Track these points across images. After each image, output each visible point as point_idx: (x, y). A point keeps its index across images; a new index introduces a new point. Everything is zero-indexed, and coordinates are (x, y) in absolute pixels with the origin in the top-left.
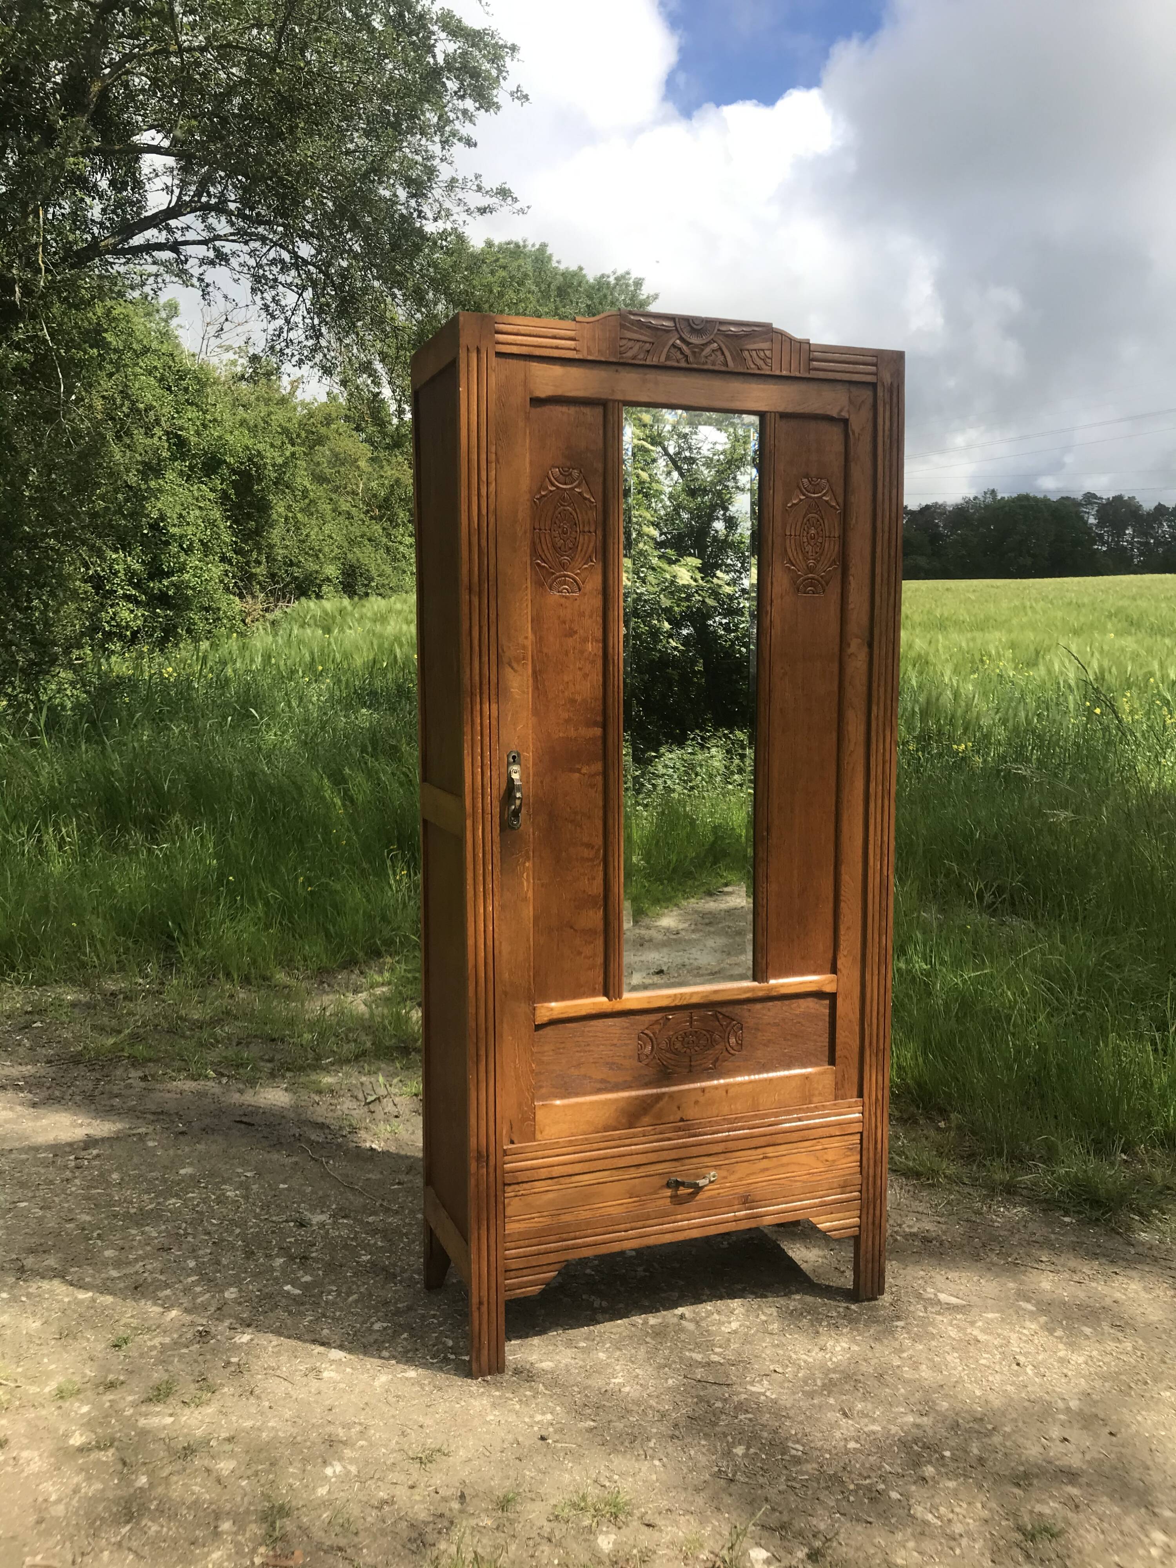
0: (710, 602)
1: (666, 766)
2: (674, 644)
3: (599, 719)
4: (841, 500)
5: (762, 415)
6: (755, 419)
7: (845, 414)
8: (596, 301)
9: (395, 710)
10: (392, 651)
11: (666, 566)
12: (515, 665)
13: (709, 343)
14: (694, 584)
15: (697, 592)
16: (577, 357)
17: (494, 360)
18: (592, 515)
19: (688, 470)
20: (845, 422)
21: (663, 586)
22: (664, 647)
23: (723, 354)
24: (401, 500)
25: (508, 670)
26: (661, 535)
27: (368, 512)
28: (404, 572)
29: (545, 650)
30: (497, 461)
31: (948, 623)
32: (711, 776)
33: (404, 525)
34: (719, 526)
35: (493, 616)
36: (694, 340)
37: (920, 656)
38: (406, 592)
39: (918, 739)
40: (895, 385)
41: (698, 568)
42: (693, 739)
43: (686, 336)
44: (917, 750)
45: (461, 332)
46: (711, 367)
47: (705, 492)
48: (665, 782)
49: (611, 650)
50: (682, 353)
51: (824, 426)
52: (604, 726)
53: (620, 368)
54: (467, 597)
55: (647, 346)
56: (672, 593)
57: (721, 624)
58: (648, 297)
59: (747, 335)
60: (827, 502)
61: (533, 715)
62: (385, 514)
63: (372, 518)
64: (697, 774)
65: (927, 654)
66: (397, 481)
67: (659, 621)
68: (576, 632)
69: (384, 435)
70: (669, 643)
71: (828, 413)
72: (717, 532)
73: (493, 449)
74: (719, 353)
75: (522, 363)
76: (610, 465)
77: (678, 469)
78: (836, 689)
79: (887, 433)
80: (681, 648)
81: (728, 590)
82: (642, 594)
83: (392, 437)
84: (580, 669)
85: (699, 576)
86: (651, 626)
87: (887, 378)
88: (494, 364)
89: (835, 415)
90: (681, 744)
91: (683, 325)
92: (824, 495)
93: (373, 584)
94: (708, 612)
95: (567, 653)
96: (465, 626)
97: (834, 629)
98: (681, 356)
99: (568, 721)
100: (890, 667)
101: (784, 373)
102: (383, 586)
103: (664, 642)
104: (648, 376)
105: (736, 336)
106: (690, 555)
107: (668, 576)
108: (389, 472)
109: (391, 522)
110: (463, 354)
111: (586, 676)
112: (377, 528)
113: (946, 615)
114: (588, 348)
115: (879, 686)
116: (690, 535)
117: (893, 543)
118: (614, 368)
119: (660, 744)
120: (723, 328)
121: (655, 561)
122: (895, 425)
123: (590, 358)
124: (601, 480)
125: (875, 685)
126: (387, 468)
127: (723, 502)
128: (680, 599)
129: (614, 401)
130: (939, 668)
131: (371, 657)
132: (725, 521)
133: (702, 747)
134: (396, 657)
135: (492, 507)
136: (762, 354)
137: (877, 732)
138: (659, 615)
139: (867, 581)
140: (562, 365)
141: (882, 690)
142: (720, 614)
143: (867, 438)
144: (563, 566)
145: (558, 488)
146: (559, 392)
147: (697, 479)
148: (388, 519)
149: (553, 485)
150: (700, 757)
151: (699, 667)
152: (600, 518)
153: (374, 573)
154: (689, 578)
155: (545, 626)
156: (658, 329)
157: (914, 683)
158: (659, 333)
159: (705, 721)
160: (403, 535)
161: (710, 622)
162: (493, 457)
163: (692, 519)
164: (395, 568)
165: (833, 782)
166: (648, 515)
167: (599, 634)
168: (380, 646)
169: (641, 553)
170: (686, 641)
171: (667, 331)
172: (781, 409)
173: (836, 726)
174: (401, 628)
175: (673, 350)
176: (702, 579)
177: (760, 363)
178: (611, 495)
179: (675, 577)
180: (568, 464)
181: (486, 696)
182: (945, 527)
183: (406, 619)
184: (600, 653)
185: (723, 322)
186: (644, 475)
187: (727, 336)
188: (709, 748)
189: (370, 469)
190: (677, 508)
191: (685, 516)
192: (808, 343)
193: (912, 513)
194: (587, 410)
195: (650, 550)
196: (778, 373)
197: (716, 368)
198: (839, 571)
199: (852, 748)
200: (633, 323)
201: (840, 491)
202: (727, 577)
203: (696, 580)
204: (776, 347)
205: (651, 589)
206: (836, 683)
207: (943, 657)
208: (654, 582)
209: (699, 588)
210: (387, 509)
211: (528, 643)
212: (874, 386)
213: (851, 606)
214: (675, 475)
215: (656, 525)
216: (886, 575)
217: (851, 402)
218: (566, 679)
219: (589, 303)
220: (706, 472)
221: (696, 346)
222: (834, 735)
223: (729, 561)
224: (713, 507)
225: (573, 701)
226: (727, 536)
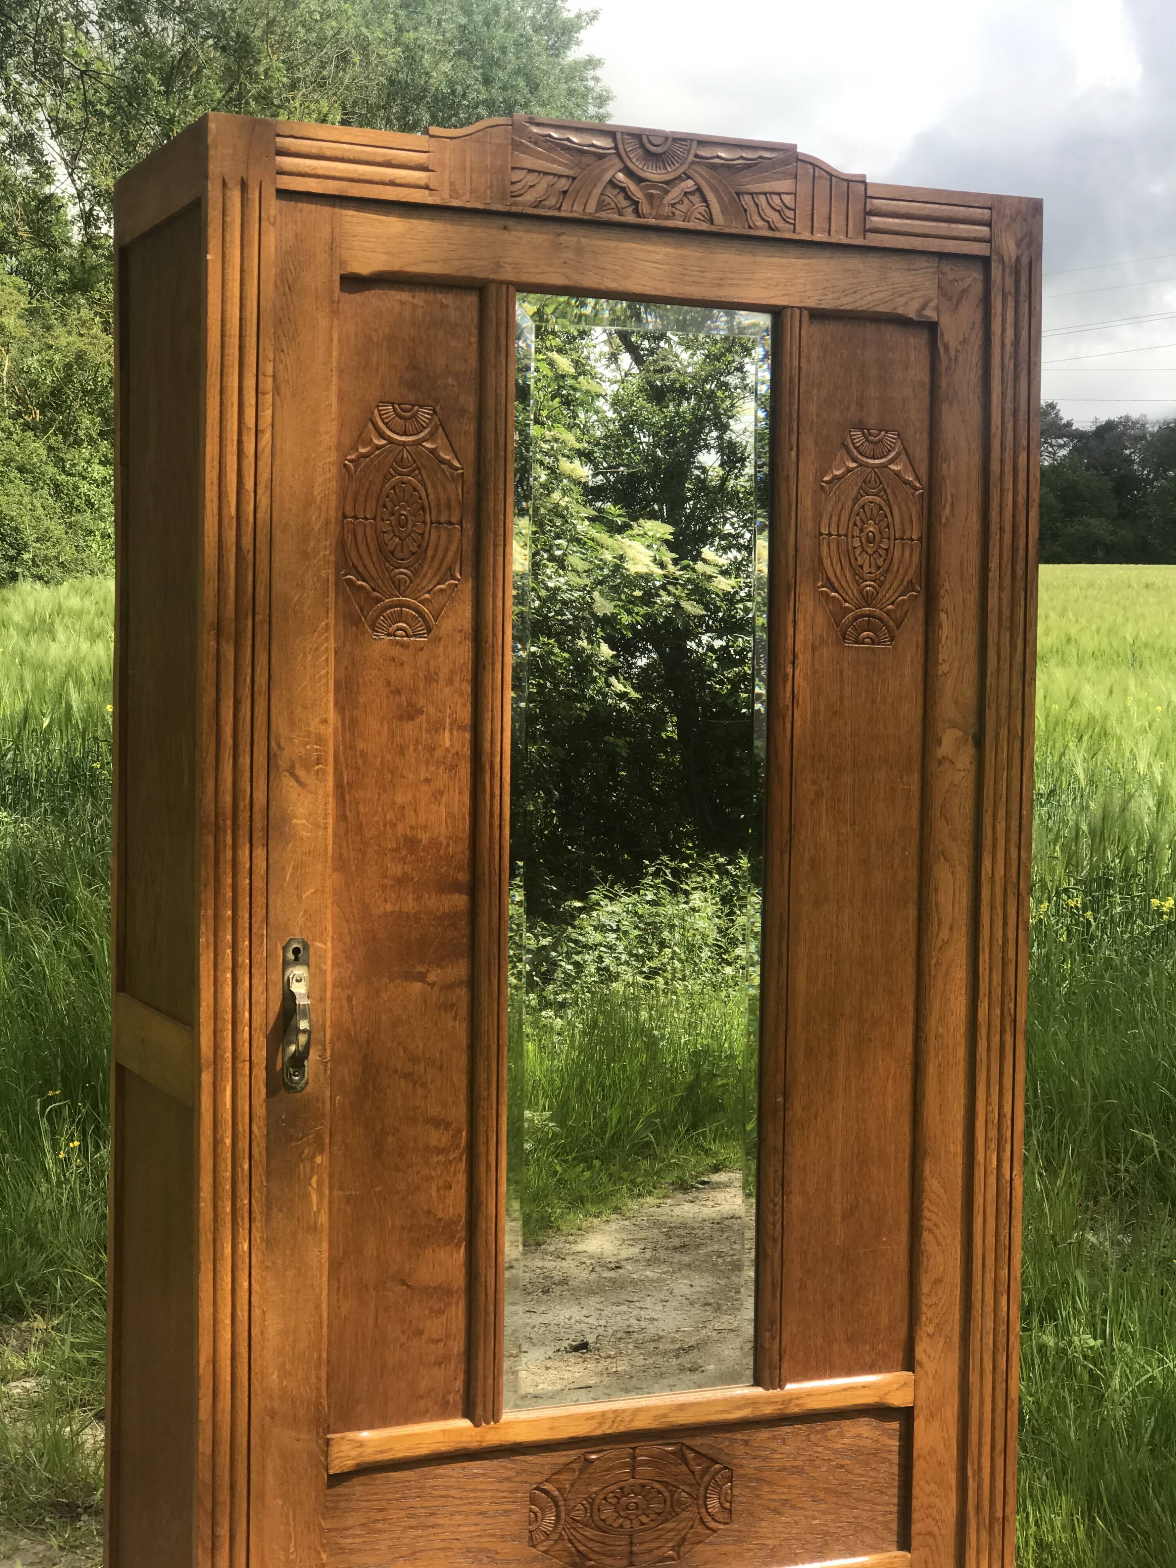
0: (692, 608)
1: (601, 928)
2: (619, 687)
3: (463, 877)
4: (923, 471)
5: (777, 313)
6: (764, 320)
7: (930, 314)
8: (478, 18)
9: (63, 812)
10: (60, 695)
11: (603, 537)
12: (301, 773)
13: (679, 179)
14: (658, 571)
15: (664, 587)
16: (430, 200)
17: (273, 205)
18: (455, 491)
19: (651, 352)
20: (932, 328)
21: (599, 575)
22: (600, 692)
23: (704, 200)
24: (86, 393)
25: (288, 782)
26: (595, 475)
27: (19, 414)
28: (90, 532)
29: (361, 745)
30: (277, 390)
31: (1147, 653)
32: (691, 948)
33: (91, 441)
34: (709, 459)
35: (261, 681)
36: (653, 174)
37: (1091, 719)
38: (92, 573)
39: (1086, 885)
40: (1025, 261)
41: (667, 542)
42: (656, 874)
43: (637, 166)
44: (1085, 909)
45: (212, 152)
46: (680, 224)
47: (683, 393)
48: (600, 958)
49: (487, 746)
50: (628, 197)
51: (892, 334)
52: (473, 890)
53: (510, 223)
54: (213, 643)
55: (563, 184)
56: (615, 589)
57: (711, 648)
58: (578, 17)
59: (749, 166)
60: (897, 474)
61: (335, 869)
62: (53, 420)
63: (26, 427)
64: (662, 945)
65: (1106, 718)
66: (80, 356)
67: (591, 642)
68: (421, 712)
69: (56, 265)
70: (609, 685)
71: (900, 311)
72: (704, 470)
73: (269, 368)
74: (696, 199)
75: (325, 211)
76: (491, 402)
77: (633, 349)
78: (915, 823)
79: (1009, 348)
80: (634, 695)
81: (724, 584)
82: (558, 589)
83: (71, 270)
84: (427, 781)
85: (668, 556)
86: (577, 653)
87: (1009, 246)
88: (273, 212)
89: (912, 315)
90: (633, 884)
91: (631, 145)
92: (892, 461)
93: (26, 556)
94: (686, 626)
95: (402, 751)
96: (208, 699)
97: (911, 711)
98: (625, 203)
99: (402, 881)
100: (1016, 784)
101: (819, 237)
102: (46, 560)
103: (601, 683)
104: (562, 239)
105: (729, 168)
106: (653, 516)
107: (608, 556)
108: (62, 338)
109: (66, 435)
110: (214, 191)
111: (437, 795)
112: (37, 448)
113: (1143, 637)
114: (452, 184)
115: (995, 817)
116: (652, 478)
117: (1021, 553)
118: (501, 222)
119: (591, 884)
120: (705, 152)
121: (583, 527)
122: (1024, 334)
123: (455, 203)
124: (472, 428)
125: (987, 819)
126: (59, 330)
127: (717, 416)
128: (632, 601)
129: (501, 283)
130: (1127, 745)
131: (20, 706)
132: (721, 449)
133: (674, 890)
134: (69, 707)
135: (264, 477)
136: (776, 200)
137: (992, 908)
138: (590, 632)
139: (972, 623)
140: (401, 216)
141: (1001, 826)
142: (709, 629)
143: (974, 356)
144: (398, 586)
145: (391, 441)
146: (396, 265)
147: (669, 369)
148: (60, 430)
149: (382, 435)
150: (670, 910)
151: (670, 731)
152: (471, 496)
153: (29, 535)
154: (648, 561)
155: (362, 700)
156: (583, 152)
157: (1080, 771)
158: (586, 160)
159: (679, 837)
160: (88, 462)
161: (691, 645)
162: (267, 384)
163: (656, 446)
164: (70, 526)
165: (909, 1001)
166: (570, 438)
167: (465, 714)
168: (38, 687)
169: (556, 511)
170: (643, 681)
171: (601, 157)
172: (811, 303)
173: (914, 894)
174: (77, 649)
175: (611, 192)
176: (675, 562)
177: (774, 217)
178: (491, 455)
179: (621, 558)
180: (411, 397)
181: (244, 833)
182: (1143, 463)
183: (91, 629)
184: (467, 751)
185: (704, 142)
186: (564, 364)
187: (713, 167)
188: (687, 893)
189: (26, 333)
190: (629, 424)
191: (644, 439)
192: (862, 181)
193: (1081, 436)
194: (448, 299)
195: (574, 508)
196: (806, 236)
197: (691, 225)
198: (921, 600)
199: (944, 934)
200: (537, 140)
201: (921, 453)
202: (724, 560)
203: (662, 565)
204: (804, 188)
205: (575, 580)
206: (915, 813)
207: (1137, 724)
208: (581, 566)
209: (670, 581)
210: (58, 410)
211: (328, 731)
212: (985, 262)
213: (943, 668)
214: (626, 359)
215: (586, 456)
216: (1006, 613)
217: (943, 291)
218: (400, 799)
219: (463, 20)
220: (685, 356)
221: (654, 184)
222: (912, 912)
223: (728, 529)
224: (699, 423)
225: (411, 843)
226: (724, 480)
